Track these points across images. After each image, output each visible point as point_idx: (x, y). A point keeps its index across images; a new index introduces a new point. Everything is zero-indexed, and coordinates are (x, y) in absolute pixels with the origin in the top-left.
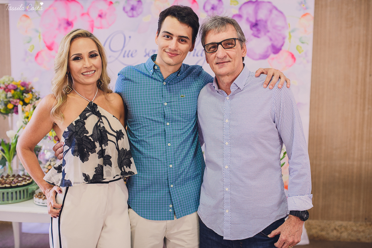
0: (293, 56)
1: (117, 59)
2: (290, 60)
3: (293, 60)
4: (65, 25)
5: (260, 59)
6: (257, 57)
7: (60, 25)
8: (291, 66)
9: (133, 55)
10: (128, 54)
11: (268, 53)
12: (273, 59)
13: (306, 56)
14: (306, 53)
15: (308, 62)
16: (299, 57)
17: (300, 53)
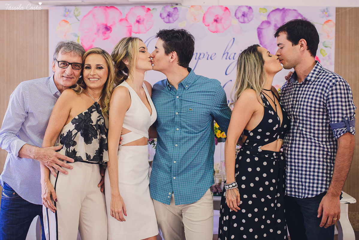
4: (104, 30)
7: (99, 30)
13: (330, 59)
14: (329, 56)
15: (331, 64)
16: (323, 59)
17: (324, 56)
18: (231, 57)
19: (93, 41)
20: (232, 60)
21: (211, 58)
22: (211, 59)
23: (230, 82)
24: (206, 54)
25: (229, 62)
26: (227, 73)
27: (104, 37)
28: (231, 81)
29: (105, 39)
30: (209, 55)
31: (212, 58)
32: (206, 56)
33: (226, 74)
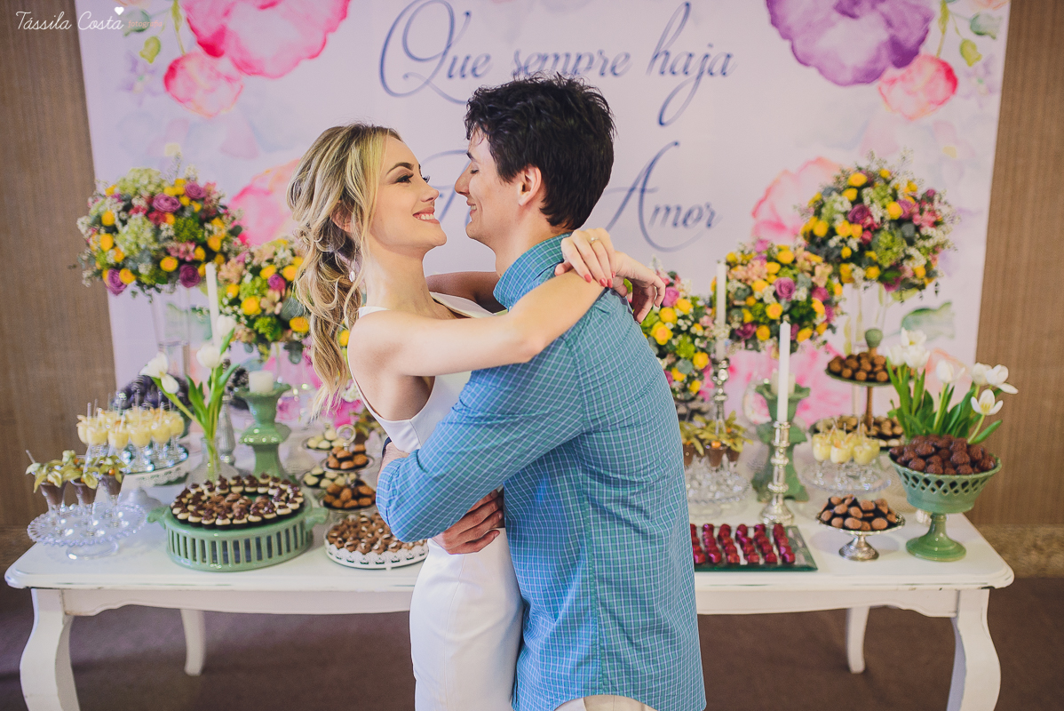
0: (949, 74)
1: (427, 82)
2: (942, 85)
3: (950, 85)
5: (857, 81)
6: (848, 76)
8: (942, 103)
9: (478, 72)
10: (463, 68)
11: (879, 66)
12: (893, 81)
13: (988, 72)
14: (986, 66)
15: (990, 91)
16: (968, 75)
17: (970, 65)
18: (679, 68)
20: (681, 78)
21: (613, 70)
22: (615, 74)
23: (674, 148)
24: (596, 58)
25: (670, 82)
26: (665, 120)
28: (676, 144)
30: (606, 61)
31: (617, 71)
32: (598, 64)
33: (661, 123)
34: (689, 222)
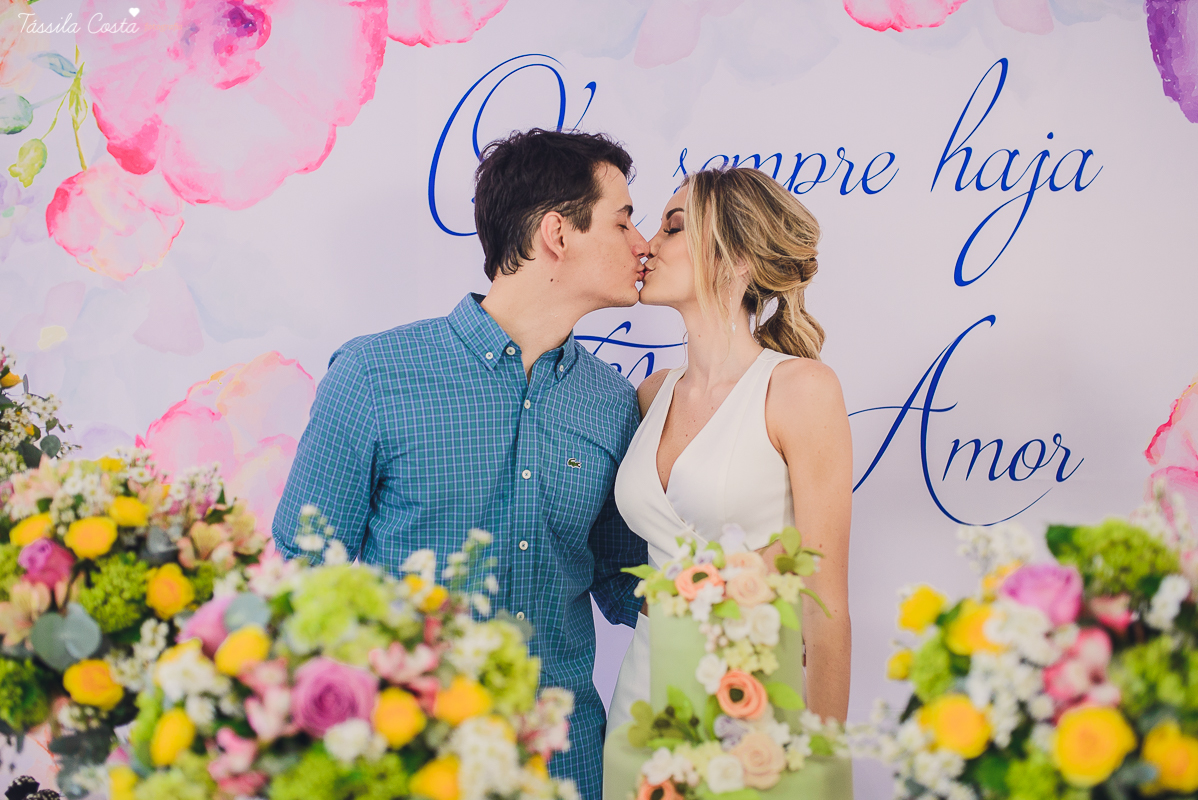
4: (224, 29)
18: (991, 176)
19: (161, 99)
20: (996, 195)
21: (865, 180)
22: (867, 190)
24: (832, 161)
25: (974, 204)
26: (967, 275)
27: (222, 74)
28: (992, 319)
29: (227, 85)
30: (851, 166)
31: (871, 185)
32: (836, 171)
33: (959, 280)
34: (1021, 470)
